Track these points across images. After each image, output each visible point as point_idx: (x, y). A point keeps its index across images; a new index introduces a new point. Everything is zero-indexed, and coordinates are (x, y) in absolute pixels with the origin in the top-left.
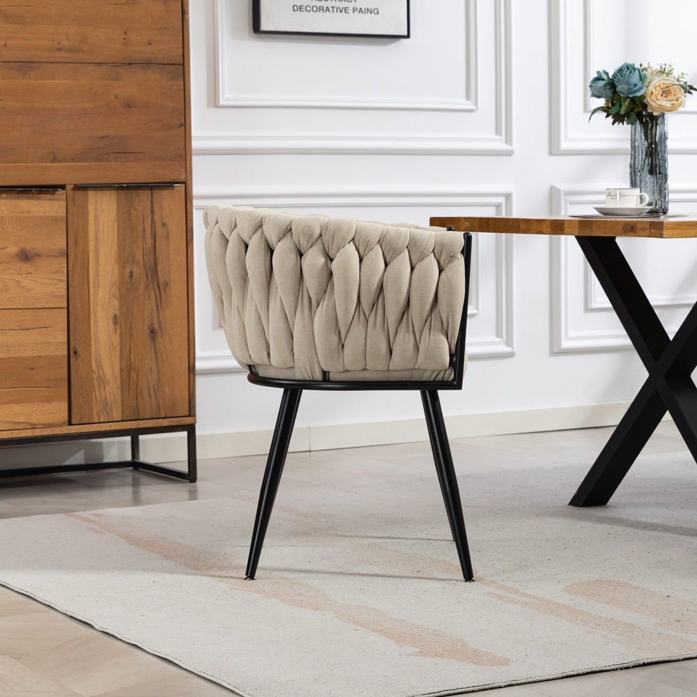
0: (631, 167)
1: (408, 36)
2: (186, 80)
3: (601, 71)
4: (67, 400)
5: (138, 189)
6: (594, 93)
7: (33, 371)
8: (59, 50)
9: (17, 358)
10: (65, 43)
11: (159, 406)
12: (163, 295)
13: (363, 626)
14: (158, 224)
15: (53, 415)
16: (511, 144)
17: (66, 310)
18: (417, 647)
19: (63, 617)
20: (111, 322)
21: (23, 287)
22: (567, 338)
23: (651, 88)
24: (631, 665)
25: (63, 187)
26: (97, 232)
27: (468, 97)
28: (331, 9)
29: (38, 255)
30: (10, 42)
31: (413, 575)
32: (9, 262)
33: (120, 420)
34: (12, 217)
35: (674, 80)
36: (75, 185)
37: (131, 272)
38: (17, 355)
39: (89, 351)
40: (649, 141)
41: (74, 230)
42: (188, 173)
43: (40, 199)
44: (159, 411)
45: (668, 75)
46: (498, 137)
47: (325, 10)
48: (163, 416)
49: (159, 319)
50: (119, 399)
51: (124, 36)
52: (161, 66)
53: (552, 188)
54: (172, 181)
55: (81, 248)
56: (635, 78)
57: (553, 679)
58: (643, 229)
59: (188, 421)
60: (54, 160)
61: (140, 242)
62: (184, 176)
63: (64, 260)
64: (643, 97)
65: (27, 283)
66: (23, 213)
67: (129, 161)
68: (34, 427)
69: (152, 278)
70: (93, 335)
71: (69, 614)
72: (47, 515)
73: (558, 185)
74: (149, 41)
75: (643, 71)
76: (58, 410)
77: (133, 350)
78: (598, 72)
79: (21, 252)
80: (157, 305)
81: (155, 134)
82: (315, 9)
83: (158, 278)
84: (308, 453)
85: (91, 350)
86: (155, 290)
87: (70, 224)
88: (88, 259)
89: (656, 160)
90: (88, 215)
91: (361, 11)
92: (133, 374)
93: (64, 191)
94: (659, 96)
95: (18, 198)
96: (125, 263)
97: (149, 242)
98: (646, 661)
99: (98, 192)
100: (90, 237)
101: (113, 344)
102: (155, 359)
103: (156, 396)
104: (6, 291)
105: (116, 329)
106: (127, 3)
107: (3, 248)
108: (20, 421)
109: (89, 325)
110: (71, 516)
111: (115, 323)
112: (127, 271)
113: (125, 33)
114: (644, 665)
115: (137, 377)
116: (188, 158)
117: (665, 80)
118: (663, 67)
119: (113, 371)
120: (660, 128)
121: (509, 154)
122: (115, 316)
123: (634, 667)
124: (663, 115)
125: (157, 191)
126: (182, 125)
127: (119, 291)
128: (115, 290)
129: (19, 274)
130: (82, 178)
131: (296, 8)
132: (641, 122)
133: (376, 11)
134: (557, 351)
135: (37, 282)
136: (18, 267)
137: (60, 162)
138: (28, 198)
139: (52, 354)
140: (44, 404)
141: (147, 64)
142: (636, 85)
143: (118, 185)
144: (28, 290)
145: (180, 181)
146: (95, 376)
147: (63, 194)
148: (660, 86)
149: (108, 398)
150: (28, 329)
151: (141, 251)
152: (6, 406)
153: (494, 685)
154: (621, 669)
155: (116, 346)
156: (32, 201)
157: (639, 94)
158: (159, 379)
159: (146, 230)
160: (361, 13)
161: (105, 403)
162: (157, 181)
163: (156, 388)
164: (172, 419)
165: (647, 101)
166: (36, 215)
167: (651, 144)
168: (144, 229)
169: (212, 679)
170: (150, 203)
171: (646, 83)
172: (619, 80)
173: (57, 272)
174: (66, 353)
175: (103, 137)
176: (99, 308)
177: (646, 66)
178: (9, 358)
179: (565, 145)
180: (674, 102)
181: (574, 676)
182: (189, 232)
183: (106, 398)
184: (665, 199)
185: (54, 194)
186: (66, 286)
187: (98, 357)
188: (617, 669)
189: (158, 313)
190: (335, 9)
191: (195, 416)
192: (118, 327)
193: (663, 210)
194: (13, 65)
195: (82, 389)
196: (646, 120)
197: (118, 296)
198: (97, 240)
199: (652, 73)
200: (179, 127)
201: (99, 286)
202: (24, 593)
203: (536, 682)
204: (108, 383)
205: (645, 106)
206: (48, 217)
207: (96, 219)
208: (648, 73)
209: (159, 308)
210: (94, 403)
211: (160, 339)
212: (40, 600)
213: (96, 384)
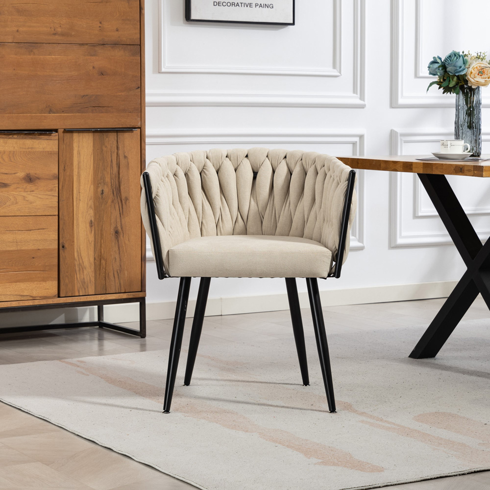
0: (455, 123)
1: (293, 24)
2: (142, 56)
3: (436, 57)
4: (57, 280)
5: (108, 132)
6: (431, 72)
7: (34, 259)
8: (55, 34)
9: (23, 250)
10: (59, 30)
11: (120, 284)
12: (124, 206)
13: (280, 443)
14: (122, 157)
15: (47, 290)
16: (364, 101)
17: (57, 217)
18: (319, 459)
19: (73, 435)
20: (88, 225)
21: (27, 201)
22: (401, 237)
23: (470, 69)
24: (466, 472)
25: (56, 131)
26: (79, 162)
27: (334, 67)
28: (240, 5)
29: (39, 179)
30: (21, 29)
31: (309, 408)
32: (18, 183)
33: (94, 294)
34: (21, 151)
35: (487, 64)
36: (64, 129)
37: (103, 190)
38: (23, 248)
39: (72, 246)
40: (469, 106)
41: (63, 160)
42: (143, 121)
43: (40, 139)
44: (120, 288)
45: (482, 59)
46: (355, 95)
47: (236, 5)
48: (123, 291)
49: (121, 223)
50: (93, 279)
51: (100, 25)
52: (125, 46)
53: (392, 131)
54: (131, 127)
55: (68, 173)
56: (460, 62)
57: (415, 482)
58: (469, 171)
59: (140, 295)
60: (50, 111)
61: (109, 170)
62: (140, 123)
63: (57, 182)
64: (465, 75)
65: (30, 198)
66: (28, 148)
67: (102, 112)
68: (34, 299)
69: (117, 194)
70: (75, 235)
71: (77, 433)
72: (46, 361)
73: (396, 129)
74: (117, 28)
75: (465, 57)
76: (51, 287)
77: (103, 245)
78: (434, 58)
79: (27, 176)
80: (120, 214)
81: (120, 94)
82: (229, 4)
83: (121, 195)
84: (220, 317)
85: (74, 244)
86: (119, 203)
87: (60, 156)
88: (73, 181)
89: (473, 119)
90: (73, 150)
91: (261, 6)
92: (103, 262)
93: (57, 134)
94: (476, 75)
95: (25, 138)
96: (98, 184)
97: (115, 169)
98: (476, 470)
99: (80, 134)
100: (74, 166)
101: (89, 240)
102: (118, 252)
103: (118, 277)
104: (16, 204)
105: (91, 231)
106: (102, 2)
107: (14, 174)
108: (25, 294)
109: (73, 227)
110: (63, 362)
111: (91, 226)
112: (100, 190)
113: (100, 23)
114: (475, 472)
115: (106, 264)
116: (143, 111)
117: (481, 63)
118: (479, 54)
119: (89, 260)
120: (476, 97)
121: (362, 107)
122: (91, 221)
123: (468, 474)
124: (479, 87)
125: (121, 133)
126: (139, 87)
127: (94, 204)
128: (91, 203)
129: (25, 191)
130: (69, 125)
131: (215, 4)
132: (463, 93)
133: (271, 5)
134: (394, 246)
135: (37, 197)
136: (24, 187)
137: (54, 113)
138: (32, 138)
139: (47, 248)
140: (41, 283)
141: (115, 44)
142: (460, 67)
143: (95, 130)
144: (31, 203)
145: (137, 127)
146: (77, 263)
147: (56, 135)
148: (477, 68)
149: (85, 278)
150: (31, 230)
151: (109, 176)
152: (15, 284)
153: (376, 486)
154: (460, 475)
155: (92, 242)
156: (35, 141)
157: (462, 73)
158: (121, 266)
159: (113, 161)
160: (261, 7)
161: (83, 282)
162: (121, 127)
163: (119, 272)
164: (129, 293)
165: (468, 78)
166: (37, 150)
167: (470, 107)
168: (112, 160)
169: (184, 480)
170: (116, 142)
171: (467, 66)
172: (449, 63)
173: (51, 190)
174: (57, 247)
175: (84, 96)
176: (80, 215)
177: (467, 53)
178: (18, 250)
179: (401, 101)
180: (487, 79)
181: (428, 480)
182: (142, 162)
183: (84, 278)
184: (479, 146)
185: (51, 135)
186: (57, 201)
187: (79, 250)
188: (457, 475)
189: (121, 219)
190: (243, 4)
191: (145, 292)
192: (93, 229)
193: (478, 153)
194: (22, 45)
195: (67, 272)
196: (467, 91)
197: (93, 207)
198: (79, 168)
199: (471, 59)
200: (137, 89)
201: (80, 200)
202: (42, 418)
203: (403, 484)
204: (85, 268)
205: (466, 82)
206: (46, 152)
207: (79, 153)
208: (468, 58)
209: (122, 216)
210: (76, 281)
211: (122, 237)
212: (54, 423)
213: (77, 269)
